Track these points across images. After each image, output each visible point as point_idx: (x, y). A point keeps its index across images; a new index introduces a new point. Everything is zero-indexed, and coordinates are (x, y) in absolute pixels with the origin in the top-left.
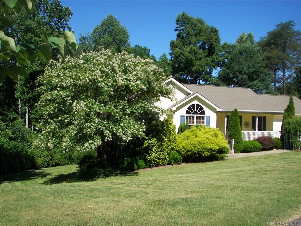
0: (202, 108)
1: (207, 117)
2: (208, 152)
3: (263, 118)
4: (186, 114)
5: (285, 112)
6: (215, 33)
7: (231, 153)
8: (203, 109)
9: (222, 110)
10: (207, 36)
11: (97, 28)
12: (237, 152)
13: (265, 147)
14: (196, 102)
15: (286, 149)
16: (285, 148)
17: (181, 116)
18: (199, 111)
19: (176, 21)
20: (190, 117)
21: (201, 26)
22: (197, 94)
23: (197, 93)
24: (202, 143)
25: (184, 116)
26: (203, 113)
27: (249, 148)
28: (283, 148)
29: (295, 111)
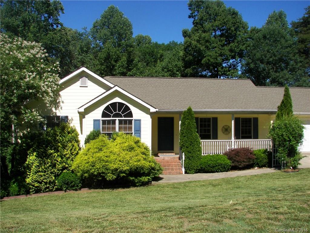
0: (127, 108)
1: (135, 120)
2: (113, 174)
3: (252, 119)
4: (102, 117)
5: (278, 111)
6: (234, 16)
7: (180, 174)
8: (130, 110)
9: (157, 110)
10: (223, 20)
11: (96, 22)
12: (190, 172)
13: (237, 164)
14: (117, 100)
15: (274, 167)
16: (273, 165)
17: (95, 121)
18: (123, 113)
19: (189, 6)
20: (109, 121)
21: (217, 9)
22: (117, 88)
23: (116, 86)
24: (103, 160)
25: (99, 120)
26: (130, 115)
27: (209, 166)
28: (270, 166)
29: (293, 109)
